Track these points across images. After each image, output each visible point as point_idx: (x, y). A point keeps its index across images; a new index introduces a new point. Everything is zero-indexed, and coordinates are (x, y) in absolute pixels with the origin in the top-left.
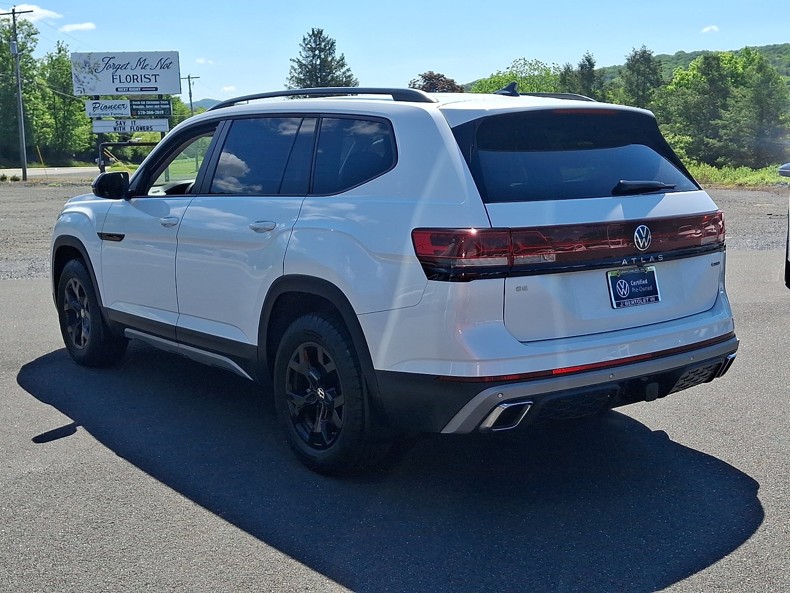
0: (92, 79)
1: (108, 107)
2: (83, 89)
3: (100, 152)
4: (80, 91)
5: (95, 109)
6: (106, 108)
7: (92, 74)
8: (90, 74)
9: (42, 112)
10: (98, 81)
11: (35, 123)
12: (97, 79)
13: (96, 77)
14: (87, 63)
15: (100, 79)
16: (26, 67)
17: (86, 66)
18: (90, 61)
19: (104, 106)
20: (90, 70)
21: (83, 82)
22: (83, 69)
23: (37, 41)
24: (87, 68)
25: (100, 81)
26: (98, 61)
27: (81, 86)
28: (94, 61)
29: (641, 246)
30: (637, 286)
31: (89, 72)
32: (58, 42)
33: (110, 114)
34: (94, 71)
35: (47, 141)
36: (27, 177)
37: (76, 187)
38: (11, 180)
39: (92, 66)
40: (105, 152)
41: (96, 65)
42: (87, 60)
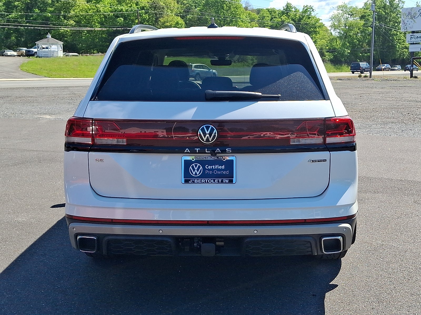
0: (412, 22)
1: (418, 37)
2: (406, 28)
3: (411, 62)
4: (404, 29)
5: (411, 38)
6: (418, 38)
7: (412, 19)
8: (411, 19)
9: (403, 41)
10: (415, 23)
11: (398, 47)
12: (414, 22)
13: (414, 21)
14: (410, 13)
15: (416, 22)
16: (397, 17)
17: (409, 15)
18: (412, 12)
19: (416, 36)
20: (411, 17)
21: (407, 24)
22: (407, 17)
23: (404, 3)
24: (409, 16)
25: (416, 23)
26: (416, 11)
27: (405, 26)
28: (414, 12)
29: (205, 141)
30: (212, 170)
31: (411, 18)
32: (417, 2)
33: (419, 41)
34: (413, 17)
35: (405, 56)
36: (372, 76)
37: (388, 81)
38: (364, 77)
39: (412, 15)
40: (414, 62)
41: (415, 14)
42: (410, 12)
